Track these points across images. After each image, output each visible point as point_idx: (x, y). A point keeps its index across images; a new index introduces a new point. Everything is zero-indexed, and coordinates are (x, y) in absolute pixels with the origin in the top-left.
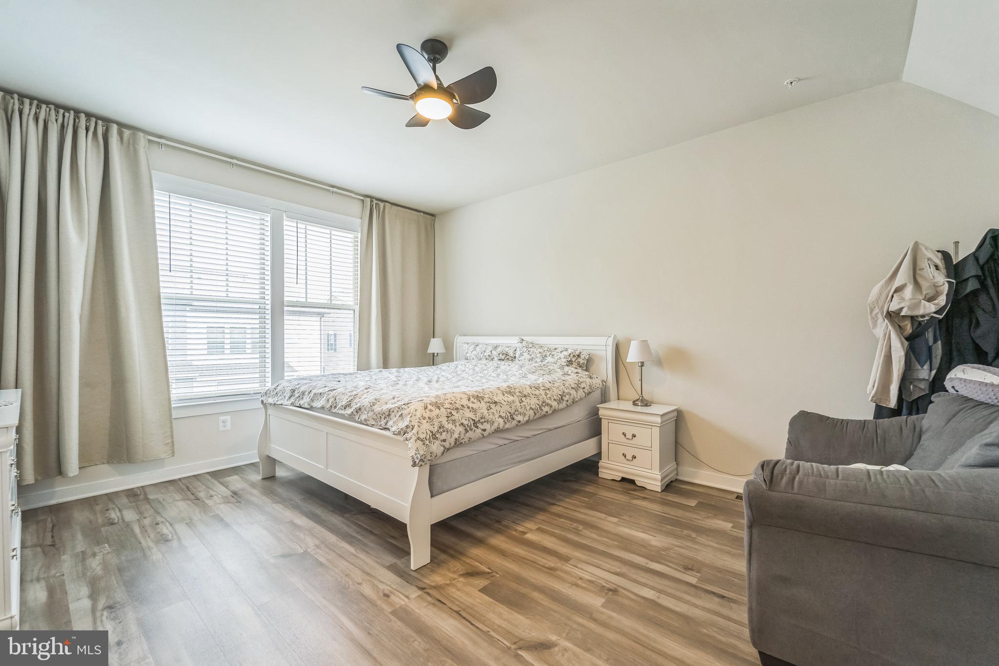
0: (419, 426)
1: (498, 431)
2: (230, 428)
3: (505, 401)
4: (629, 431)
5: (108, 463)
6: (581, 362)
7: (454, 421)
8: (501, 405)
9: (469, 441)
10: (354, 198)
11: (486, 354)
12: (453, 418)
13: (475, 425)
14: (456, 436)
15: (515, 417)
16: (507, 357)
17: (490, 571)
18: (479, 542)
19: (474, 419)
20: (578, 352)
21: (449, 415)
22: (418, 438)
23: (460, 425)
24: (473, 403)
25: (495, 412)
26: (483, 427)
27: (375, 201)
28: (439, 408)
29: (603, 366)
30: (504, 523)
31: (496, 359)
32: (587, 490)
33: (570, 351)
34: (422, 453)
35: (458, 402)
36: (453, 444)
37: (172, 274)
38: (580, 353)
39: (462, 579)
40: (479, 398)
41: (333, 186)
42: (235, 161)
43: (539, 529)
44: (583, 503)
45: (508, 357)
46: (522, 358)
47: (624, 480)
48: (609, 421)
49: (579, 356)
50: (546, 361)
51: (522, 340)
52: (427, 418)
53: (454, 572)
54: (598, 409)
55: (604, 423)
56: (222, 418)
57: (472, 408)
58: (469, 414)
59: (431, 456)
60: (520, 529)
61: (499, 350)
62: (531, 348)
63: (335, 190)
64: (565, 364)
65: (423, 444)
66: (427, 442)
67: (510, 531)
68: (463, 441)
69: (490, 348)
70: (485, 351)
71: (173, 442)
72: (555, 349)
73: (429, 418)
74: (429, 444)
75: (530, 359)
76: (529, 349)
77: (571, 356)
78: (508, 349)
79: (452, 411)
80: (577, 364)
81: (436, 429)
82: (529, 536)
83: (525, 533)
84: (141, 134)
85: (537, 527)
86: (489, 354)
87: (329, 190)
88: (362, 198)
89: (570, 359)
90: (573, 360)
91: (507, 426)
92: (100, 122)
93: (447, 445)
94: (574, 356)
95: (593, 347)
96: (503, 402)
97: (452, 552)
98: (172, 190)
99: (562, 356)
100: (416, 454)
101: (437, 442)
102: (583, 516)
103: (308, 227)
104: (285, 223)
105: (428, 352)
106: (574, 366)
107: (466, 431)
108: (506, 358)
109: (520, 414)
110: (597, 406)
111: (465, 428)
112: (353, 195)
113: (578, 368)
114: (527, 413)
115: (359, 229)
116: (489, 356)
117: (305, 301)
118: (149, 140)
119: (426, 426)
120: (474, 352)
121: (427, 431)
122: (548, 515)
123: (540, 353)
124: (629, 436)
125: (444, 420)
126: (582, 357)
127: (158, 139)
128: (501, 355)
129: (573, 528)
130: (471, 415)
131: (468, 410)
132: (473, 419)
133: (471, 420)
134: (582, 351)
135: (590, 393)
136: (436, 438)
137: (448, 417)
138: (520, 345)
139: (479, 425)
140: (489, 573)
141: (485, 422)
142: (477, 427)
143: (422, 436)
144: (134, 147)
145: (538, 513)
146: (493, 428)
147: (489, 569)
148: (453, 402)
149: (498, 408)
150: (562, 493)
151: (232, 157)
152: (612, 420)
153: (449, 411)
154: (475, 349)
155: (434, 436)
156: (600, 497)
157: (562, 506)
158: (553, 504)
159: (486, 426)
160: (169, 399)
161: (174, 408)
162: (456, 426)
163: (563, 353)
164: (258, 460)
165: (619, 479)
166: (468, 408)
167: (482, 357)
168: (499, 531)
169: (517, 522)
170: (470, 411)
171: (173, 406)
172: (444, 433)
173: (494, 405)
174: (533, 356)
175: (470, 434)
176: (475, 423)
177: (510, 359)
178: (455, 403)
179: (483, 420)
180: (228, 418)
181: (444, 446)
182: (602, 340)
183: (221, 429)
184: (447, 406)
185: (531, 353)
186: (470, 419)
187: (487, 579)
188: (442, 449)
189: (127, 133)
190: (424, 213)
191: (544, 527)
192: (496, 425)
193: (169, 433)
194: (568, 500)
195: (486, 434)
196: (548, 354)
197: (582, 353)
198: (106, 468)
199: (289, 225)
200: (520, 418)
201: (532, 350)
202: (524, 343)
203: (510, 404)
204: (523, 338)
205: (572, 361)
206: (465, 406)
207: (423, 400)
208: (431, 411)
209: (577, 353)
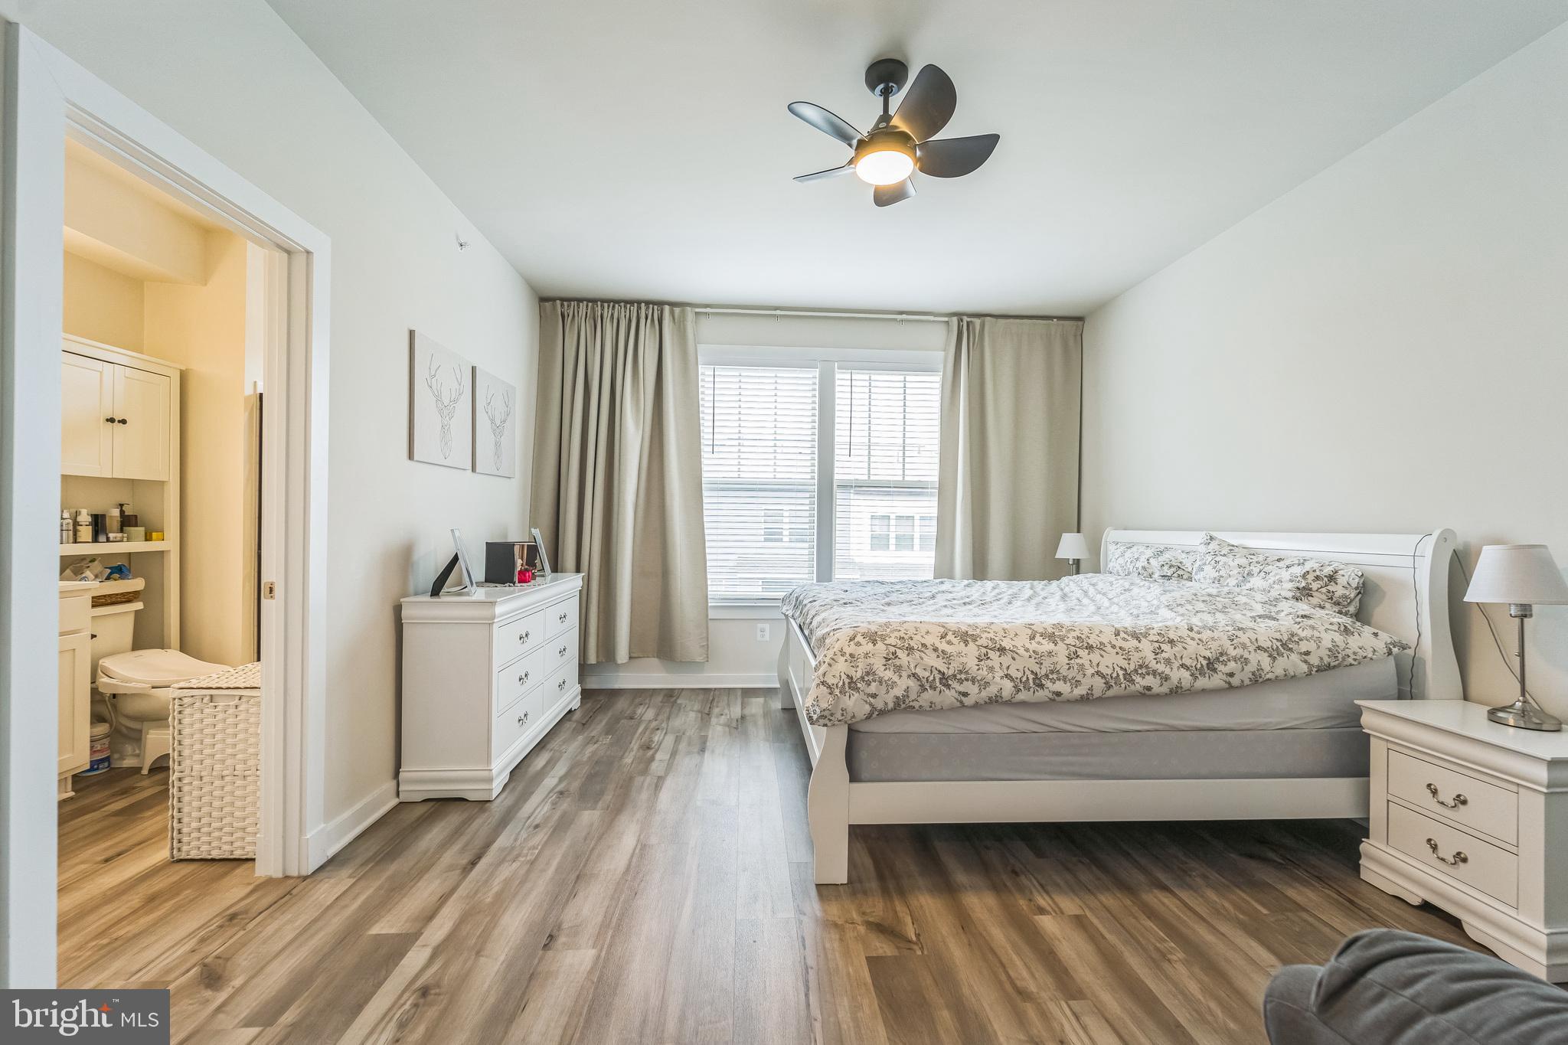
0: (830, 665)
1: (995, 701)
2: (768, 640)
3: (1027, 650)
4: (1450, 785)
5: (657, 657)
6: (1337, 594)
7: (898, 669)
8: (1015, 655)
9: (931, 707)
10: (933, 321)
11: (1139, 565)
12: (897, 662)
13: (944, 681)
14: (899, 692)
15: (1048, 684)
16: (1178, 572)
17: (914, 939)
18: (947, 888)
19: (942, 670)
20: (1331, 568)
21: (891, 656)
22: (823, 683)
23: (909, 676)
24: (949, 643)
25: (997, 667)
26: (961, 688)
27: (965, 319)
28: (874, 643)
29: (1408, 607)
30: (1023, 880)
31: (1156, 576)
32: (1291, 893)
33: (1308, 567)
34: (824, 705)
35: (916, 638)
36: (891, 705)
37: (716, 455)
38: (1336, 572)
39: (862, 929)
40: (965, 637)
41: (901, 313)
42: (778, 312)
43: (1079, 921)
44: (1243, 913)
45: (1180, 572)
46: (1201, 575)
47: (1426, 907)
48: (1391, 746)
49: (1332, 578)
50: (1249, 585)
51: (1212, 538)
52: (848, 655)
53: (864, 913)
54: (1358, 712)
55: (1377, 750)
56: (760, 625)
57: (943, 651)
58: (931, 660)
59: (843, 715)
60: (1042, 901)
61: (1166, 556)
62: (1224, 555)
63: (904, 316)
64: (1290, 594)
65: (830, 694)
66: (837, 692)
67: (1018, 896)
68: (916, 705)
69: (1149, 553)
70: (1137, 559)
71: (708, 645)
72: (1279, 560)
73: (851, 655)
74: (839, 695)
75: (1215, 578)
76: (1217, 559)
77: (1310, 577)
78: (1184, 555)
79: (898, 650)
80: (1325, 597)
81: (859, 675)
82: (1047, 923)
83: (1042, 911)
84: (689, 309)
85: (1079, 912)
86: (1143, 564)
87: (895, 320)
88: (946, 319)
89: (1303, 584)
90: (1315, 586)
91: (1023, 696)
92: (656, 307)
93: (880, 705)
94: (1317, 578)
95: (1381, 560)
96: (1022, 651)
97: (891, 885)
98: (715, 362)
99: (1286, 575)
100: (813, 705)
101: (856, 695)
102: (1210, 938)
103: (873, 377)
104: (838, 376)
105: (1056, 557)
106: (1315, 601)
107: (923, 689)
108: (1176, 575)
109: (1065, 678)
110: (1356, 702)
111: (919, 683)
112: (931, 318)
113: (1328, 605)
114: (1083, 681)
115: (941, 366)
116: (1144, 568)
117: (867, 478)
118: (696, 313)
119: (842, 666)
120: (1121, 561)
121: (843, 674)
122: (1128, 902)
123: (1240, 566)
124: (1448, 797)
125: (878, 664)
126: (1342, 581)
127: (706, 309)
128: (1166, 568)
129: (1158, 950)
130: (940, 664)
131: (934, 655)
132: (940, 671)
133: (935, 672)
134: (1342, 567)
135: (1329, 667)
136: (857, 689)
137: (887, 659)
138: (1203, 549)
139: (954, 684)
140: (910, 941)
141: (967, 680)
142: (948, 686)
143: (830, 681)
144: (684, 324)
145: (1108, 889)
146: (984, 694)
147: (918, 936)
148: (906, 637)
149: (1006, 660)
150: (1214, 875)
151: (776, 308)
152: (1395, 744)
153: (892, 649)
154: (1122, 555)
155: (852, 684)
156: (1311, 919)
157: (1180, 899)
158: (1164, 888)
159: (972, 689)
160: (707, 597)
161: (711, 606)
162: (901, 676)
163: (1291, 570)
164: (778, 686)
165: (1416, 902)
166: (936, 650)
167: (1131, 570)
168: (997, 888)
169: (1049, 888)
170: (938, 657)
171: (709, 604)
172: (873, 684)
173: (998, 653)
174: (1221, 573)
175: (928, 695)
176: (945, 680)
177: (1185, 577)
178: (911, 638)
179: (963, 676)
180: (767, 626)
181: (871, 704)
182: (1406, 543)
183: (759, 638)
184: (892, 641)
185: (1219, 566)
186: (934, 670)
187: (898, 948)
188: (868, 708)
189: (677, 310)
190: (1060, 318)
191: (1095, 921)
192: (992, 690)
193: (705, 635)
194: (1212, 895)
195: (967, 701)
196: (1256, 570)
197: (1341, 572)
198: (655, 661)
199: (841, 378)
200: (1059, 686)
201: (1223, 559)
202: (1213, 546)
203: (1038, 657)
204: (1214, 534)
205: (1311, 589)
206: (929, 646)
207: (858, 627)
208: (858, 644)
209: (1328, 570)
